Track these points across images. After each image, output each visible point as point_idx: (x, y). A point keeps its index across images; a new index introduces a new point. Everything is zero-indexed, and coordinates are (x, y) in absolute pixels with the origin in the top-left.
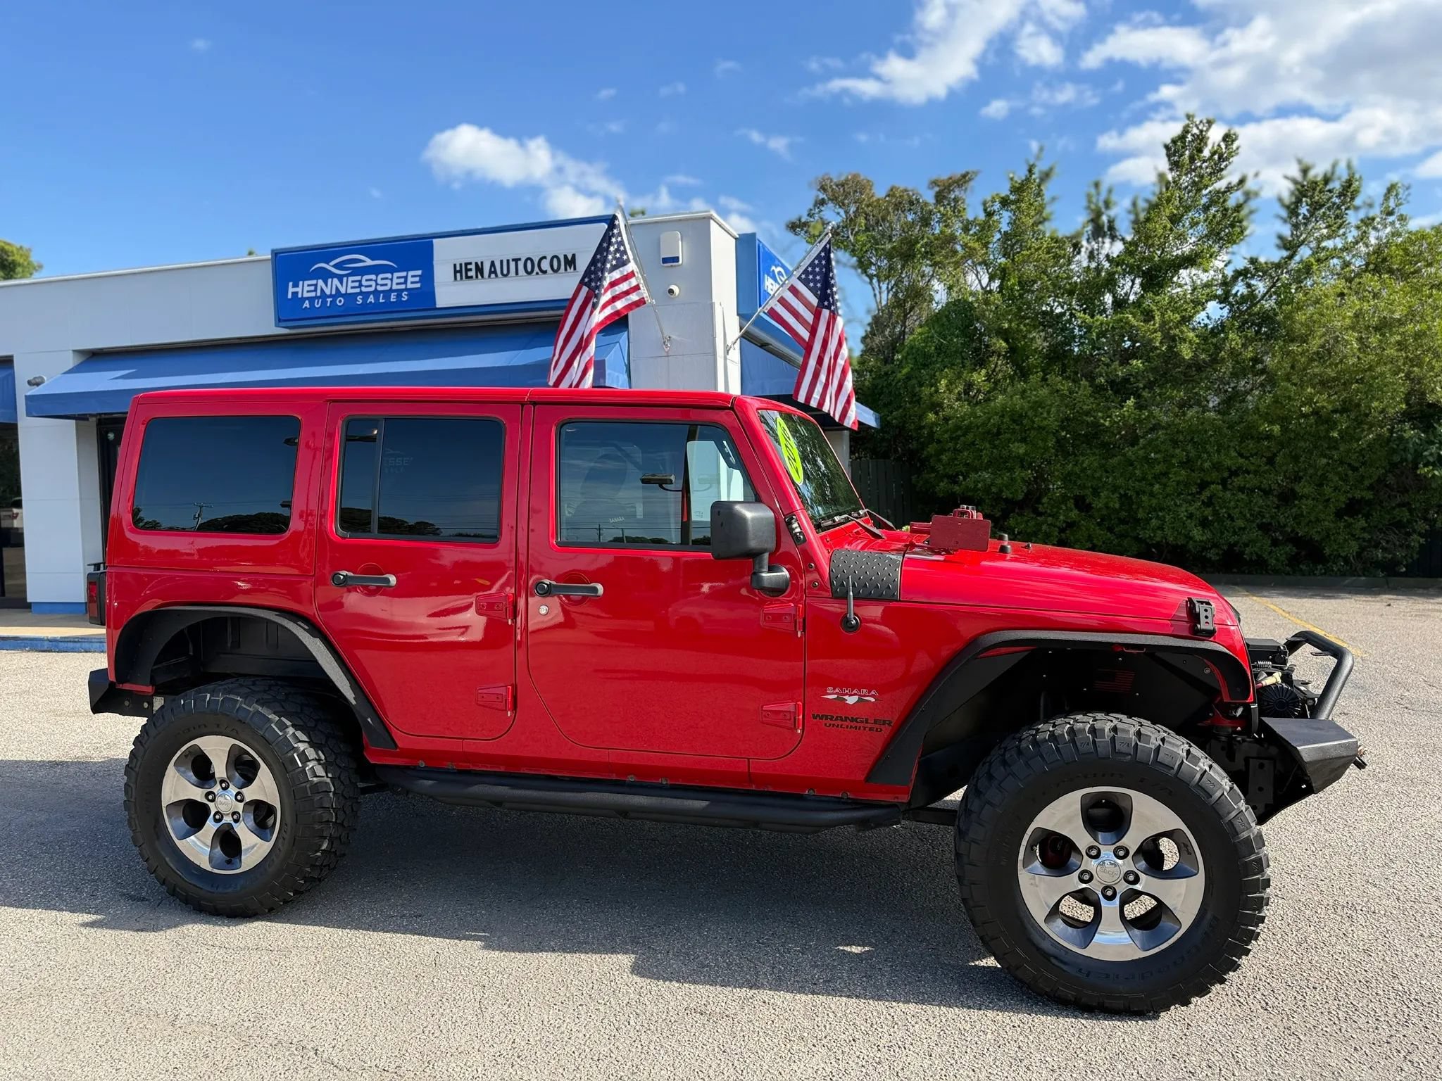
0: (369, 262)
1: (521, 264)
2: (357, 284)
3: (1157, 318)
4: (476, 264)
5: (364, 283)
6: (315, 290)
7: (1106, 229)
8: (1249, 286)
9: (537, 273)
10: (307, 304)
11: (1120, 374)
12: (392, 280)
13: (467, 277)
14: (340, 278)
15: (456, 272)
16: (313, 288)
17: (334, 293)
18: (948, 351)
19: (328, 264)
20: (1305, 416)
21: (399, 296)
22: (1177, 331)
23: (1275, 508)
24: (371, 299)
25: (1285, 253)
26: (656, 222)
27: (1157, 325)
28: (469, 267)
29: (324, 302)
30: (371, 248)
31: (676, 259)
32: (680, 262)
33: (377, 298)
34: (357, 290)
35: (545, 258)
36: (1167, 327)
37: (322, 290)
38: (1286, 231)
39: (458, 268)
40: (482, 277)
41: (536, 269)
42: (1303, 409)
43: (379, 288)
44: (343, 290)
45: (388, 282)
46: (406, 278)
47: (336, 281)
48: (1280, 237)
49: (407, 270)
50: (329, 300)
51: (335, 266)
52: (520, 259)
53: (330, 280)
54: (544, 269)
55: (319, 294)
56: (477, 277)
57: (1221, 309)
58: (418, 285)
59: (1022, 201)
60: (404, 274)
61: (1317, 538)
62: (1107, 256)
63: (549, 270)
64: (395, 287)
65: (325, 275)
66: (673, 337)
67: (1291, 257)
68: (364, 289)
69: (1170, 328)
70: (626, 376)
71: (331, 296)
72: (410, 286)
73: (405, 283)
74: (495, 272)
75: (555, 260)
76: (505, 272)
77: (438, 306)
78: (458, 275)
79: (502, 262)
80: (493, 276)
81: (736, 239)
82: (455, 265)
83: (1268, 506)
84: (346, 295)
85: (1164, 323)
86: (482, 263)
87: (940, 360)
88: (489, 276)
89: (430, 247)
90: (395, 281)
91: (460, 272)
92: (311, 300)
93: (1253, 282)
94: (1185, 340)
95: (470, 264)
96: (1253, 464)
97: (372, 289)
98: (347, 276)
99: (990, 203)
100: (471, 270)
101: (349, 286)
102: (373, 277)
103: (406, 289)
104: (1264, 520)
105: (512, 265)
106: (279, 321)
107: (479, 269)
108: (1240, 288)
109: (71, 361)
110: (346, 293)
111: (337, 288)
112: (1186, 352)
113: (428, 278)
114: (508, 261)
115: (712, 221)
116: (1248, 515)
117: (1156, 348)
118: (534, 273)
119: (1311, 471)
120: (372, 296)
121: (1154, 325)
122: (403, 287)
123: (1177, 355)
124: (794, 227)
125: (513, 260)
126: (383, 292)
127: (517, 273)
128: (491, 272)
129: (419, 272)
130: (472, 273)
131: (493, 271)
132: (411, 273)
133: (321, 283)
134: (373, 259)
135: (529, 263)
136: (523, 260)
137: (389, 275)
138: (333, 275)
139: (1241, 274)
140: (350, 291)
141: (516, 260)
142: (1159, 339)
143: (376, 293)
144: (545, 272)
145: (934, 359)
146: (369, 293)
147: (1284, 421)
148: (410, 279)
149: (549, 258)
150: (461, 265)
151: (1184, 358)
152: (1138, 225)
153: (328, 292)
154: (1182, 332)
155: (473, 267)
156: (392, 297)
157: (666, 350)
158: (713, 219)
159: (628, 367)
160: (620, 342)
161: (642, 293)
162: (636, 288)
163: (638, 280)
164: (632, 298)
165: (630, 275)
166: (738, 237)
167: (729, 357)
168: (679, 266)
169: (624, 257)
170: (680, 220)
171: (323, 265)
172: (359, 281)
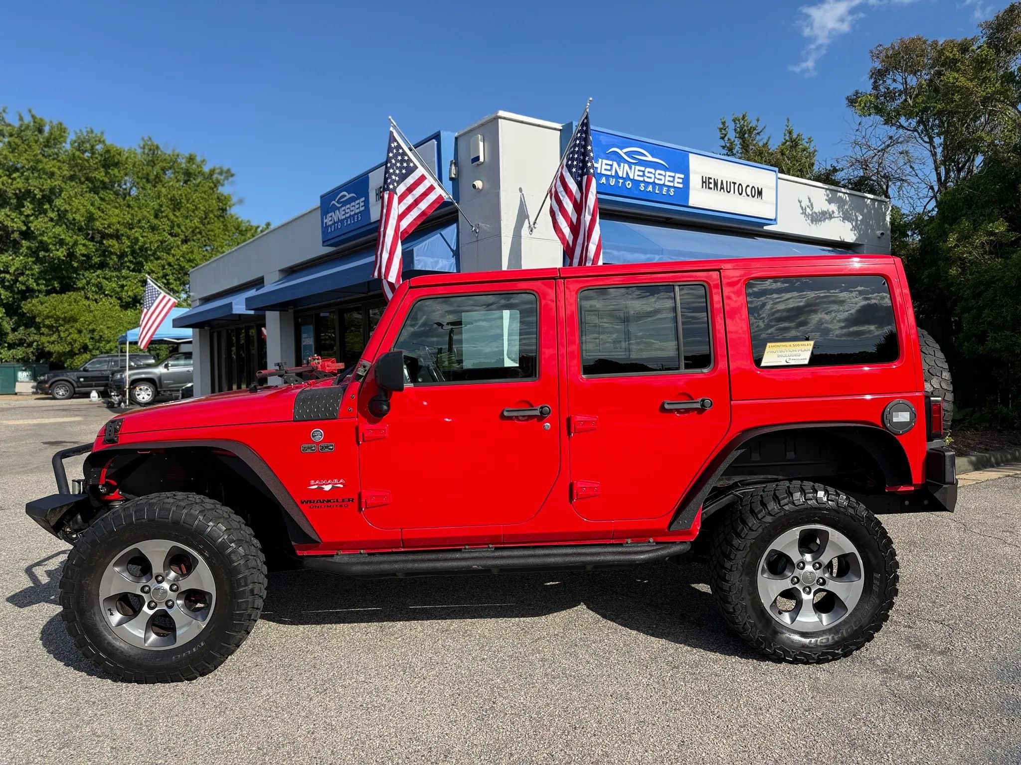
0: (348, 196)
2: (344, 213)
5: (346, 211)
6: (332, 220)
10: (330, 229)
12: (355, 206)
13: (381, 197)
14: (339, 209)
15: (376, 195)
16: (331, 218)
17: (337, 220)
19: (335, 201)
21: (358, 217)
24: (349, 221)
26: (471, 131)
28: (381, 190)
29: (335, 227)
30: (350, 186)
31: (478, 158)
32: (482, 159)
33: (351, 221)
34: (344, 217)
39: (377, 192)
43: (351, 213)
44: (340, 218)
45: (354, 208)
46: (359, 204)
47: (338, 212)
49: (360, 198)
50: (336, 225)
51: (337, 202)
53: (336, 212)
55: (333, 222)
58: (364, 208)
60: (358, 201)
64: (356, 211)
65: (334, 209)
66: (479, 223)
68: (346, 215)
70: (453, 260)
71: (336, 222)
72: (361, 209)
73: (359, 207)
77: (371, 221)
81: (560, 130)
84: (341, 221)
89: (368, 179)
92: (330, 226)
95: (381, 187)
97: (349, 215)
98: (341, 207)
101: (342, 214)
102: (349, 206)
103: (360, 212)
106: (324, 242)
109: (277, 276)
111: (338, 217)
113: (367, 203)
115: (498, 119)
122: (359, 210)
126: (353, 215)
129: (364, 199)
132: (361, 200)
133: (333, 214)
134: (350, 193)
137: (354, 203)
138: (337, 208)
140: (342, 217)
143: (350, 217)
146: (348, 218)
148: (361, 204)
150: (378, 189)
153: (335, 220)
156: (356, 218)
157: (476, 234)
158: (504, 118)
159: (456, 254)
160: (442, 233)
161: (438, 191)
162: (431, 189)
163: (430, 181)
164: (432, 197)
165: (422, 178)
166: (561, 128)
167: (532, 236)
168: (482, 163)
169: (412, 165)
170: (482, 125)
171: (333, 202)
172: (344, 210)
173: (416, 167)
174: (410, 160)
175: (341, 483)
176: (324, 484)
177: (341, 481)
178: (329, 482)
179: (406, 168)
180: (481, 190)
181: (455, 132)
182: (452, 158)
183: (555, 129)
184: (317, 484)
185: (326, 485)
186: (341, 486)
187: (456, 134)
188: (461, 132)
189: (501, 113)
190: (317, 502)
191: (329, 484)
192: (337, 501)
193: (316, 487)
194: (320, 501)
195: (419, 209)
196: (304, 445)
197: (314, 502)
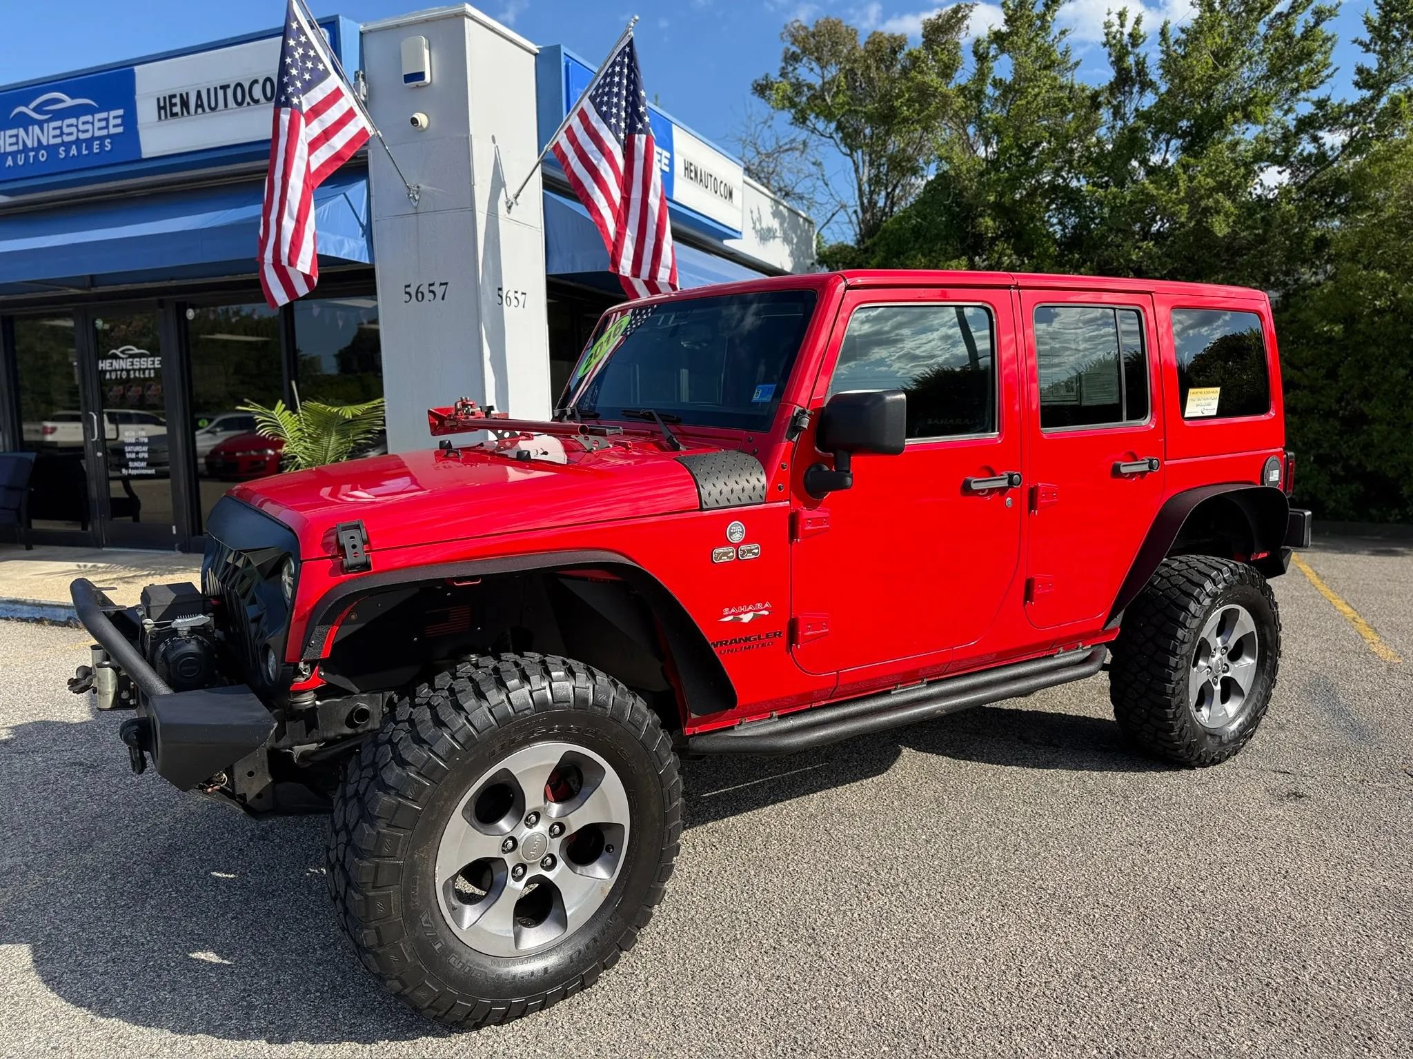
0: (69, 102)
1: (230, 92)
2: (58, 132)
3: (1181, 184)
4: (181, 95)
5: (66, 130)
6: (17, 143)
7: (1134, 74)
8: (1315, 139)
9: (249, 104)
10: (10, 162)
11: (1134, 257)
12: (93, 123)
13: (174, 115)
14: (40, 124)
15: (160, 108)
16: (14, 140)
17: (36, 145)
18: (928, 235)
19: (27, 106)
20: (1380, 312)
21: (102, 146)
22: (1211, 202)
23: (1337, 435)
24: (74, 151)
25: (1367, 94)
26: (398, 26)
27: (1182, 194)
28: (174, 101)
29: (27, 158)
30: (72, 83)
31: (421, 76)
32: (428, 79)
33: (79, 150)
34: (58, 140)
35: (256, 82)
36: (1197, 196)
37: (24, 142)
38: (1371, 62)
39: (162, 104)
40: (188, 113)
41: (248, 99)
42: (1378, 303)
43: (82, 136)
44: (45, 143)
45: (89, 127)
46: (107, 120)
47: (36, 127)
48: (1360, 71)
49: (108, 110)
50: (32, 154)
51: (35, 110)
52: (228, 86)
53: (30, 128)
54: (256, 97)
55: (21, 148)
56: (182, 114)
57: (1280, 173)
58: (120, 130)
59: (1016, 34)
60: (104, 115)
61: (1391, 474)
62: (1137, 110)
63: (262, 100)
64: (98, 133)
65: (24, 122)
66: (423, 187)
67: (1375, 99)
68: (67, 139)
69: (1201, 198)
70: (363, 242)
71: (33, 149)
72: (113, 131)
73: (107, 127)
74: (202, 106)
75: (268, 84)
76: (213, 105)
77: (144, 156)
78: (163, 112)
79: (208, 90)
80: (200, 110)
81: (536, 55)
82: (158, 99)
83: (1328, 432)
84: (49, 148)
85: (1191, 192)
86: (187, 94)
87: (917, 246)
88: (196, 112)
89: (131, 76)
90: (97, 125)
91: (164, 108)
92: (14, 155)
93: (1321, 134)
94: (1218, 213)
95: (174, 96)
96: (1307, 376)
97: (73, 138)
98: (47, 121)
99: (985, 44)
100: (175, 105)
101: (49, 135)
102: (73, 121)
103: (109, 136)
104: (1321, 451)
105: (220, 93)
107: (185, 103)
108: (1306, 147)
110: (48, 145)
111: (39, 140)
112: (1220, 228)
113: (130, 120)
114: (216, 89)
115: (466, 20)
116: (1300, 444)
117: (1183, 225)
118: (245, 104)
119: (1386, 386)
120: (74, 147)
121: (1177, 193)
122: (104, 132)
123: (1209, 232)
124: (762, 89)
125: (222, 87)
126: (85, 140)
127: (226, 105)
128: (197, 106)
129: (120, 112)
130: (177, 109)
131: (199, 105)
132: (113, 113)
133: (21, 132)
134: (73, 97)
135: (239, 90)
136: (232, 87)
137: (89, 118)
138: (34, 122)
139: (1306, 124)
140: (52, 141)
141: (224, 88)
142: (1185, 212)
143: (78, 142)
144: (257, 102)
145: (911, 245)
146: (72, 143)
147: (1350, 320)
148: (112, 122)
149: (261, 82)
150: (165, 98)
151: (1217, 237)
152: (1170, 65)
153: (30, 145)
154: (1217, 202)
155: (177, 100)
156: (95, 147)
157: (415, 204)
158: (472, 18)
159: (368, 231)
160: (347, 194)
161: (361, 121)
162: (350, 115)
163: (347, 102)
164: (350, 130)
165: (336, 95)
166: (538, 51)
167: (511, 216)
168: (427, 85)
169: (321, 67)
170: (427, 21)
171: (22, 109)
172: (61, 128)
173: (326, 74)
174: (317, 59)
175: (766, 609)
176: (742, 613)
177: (767, 605)
178: (750, 608)
179: (312, 71)
180: (424, 130)
181: (358, 21)
182: (357, 68)
183: (530, 51)
184: (733, 614)
185: (746, 613)
186: (766, 613)
187: (362, 27)
188: (371, 26)
189: (469, 8)
190: (731, 643)
191: (751, 611)
192: (759, 638)
193: (731, 618)
194: (736, 642)
195: (332, 147)
196: (717, 551)
197: (726, 644)
